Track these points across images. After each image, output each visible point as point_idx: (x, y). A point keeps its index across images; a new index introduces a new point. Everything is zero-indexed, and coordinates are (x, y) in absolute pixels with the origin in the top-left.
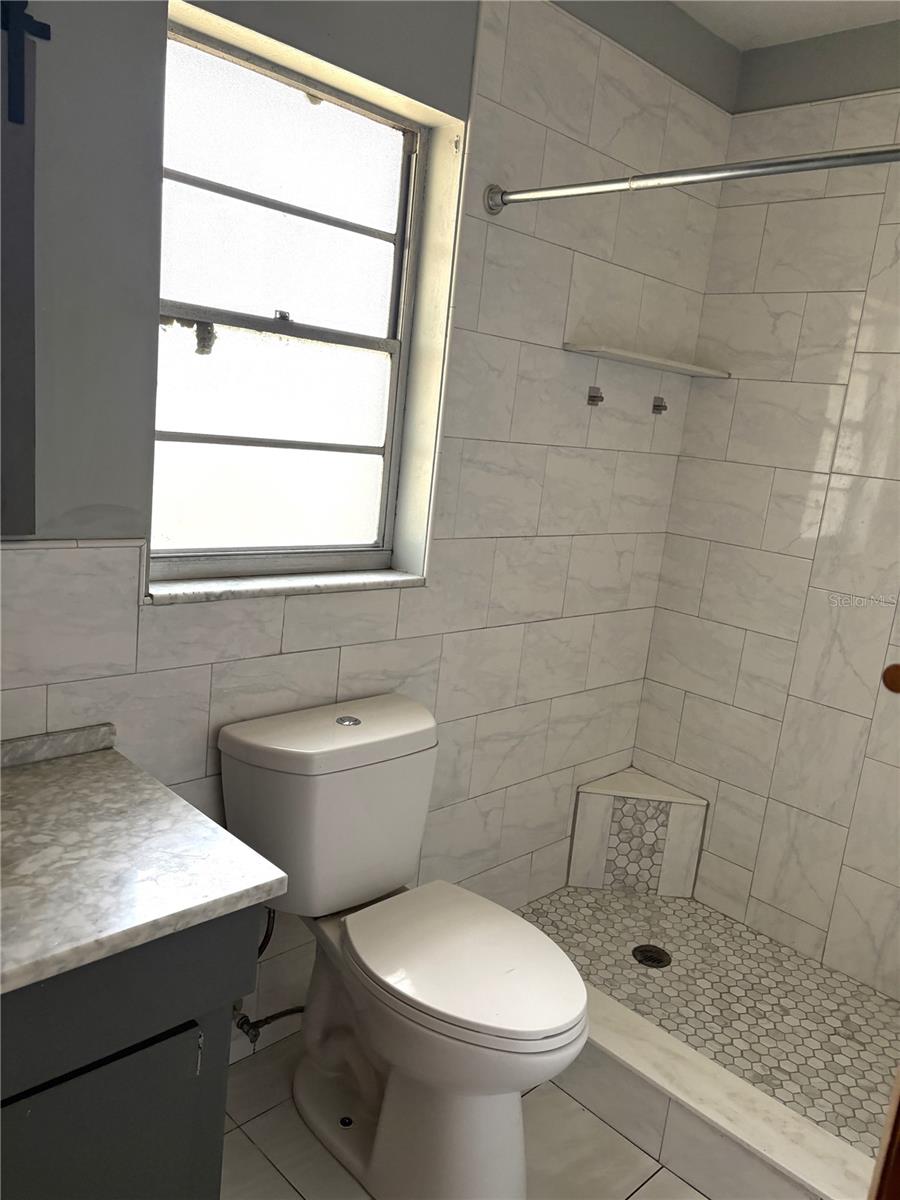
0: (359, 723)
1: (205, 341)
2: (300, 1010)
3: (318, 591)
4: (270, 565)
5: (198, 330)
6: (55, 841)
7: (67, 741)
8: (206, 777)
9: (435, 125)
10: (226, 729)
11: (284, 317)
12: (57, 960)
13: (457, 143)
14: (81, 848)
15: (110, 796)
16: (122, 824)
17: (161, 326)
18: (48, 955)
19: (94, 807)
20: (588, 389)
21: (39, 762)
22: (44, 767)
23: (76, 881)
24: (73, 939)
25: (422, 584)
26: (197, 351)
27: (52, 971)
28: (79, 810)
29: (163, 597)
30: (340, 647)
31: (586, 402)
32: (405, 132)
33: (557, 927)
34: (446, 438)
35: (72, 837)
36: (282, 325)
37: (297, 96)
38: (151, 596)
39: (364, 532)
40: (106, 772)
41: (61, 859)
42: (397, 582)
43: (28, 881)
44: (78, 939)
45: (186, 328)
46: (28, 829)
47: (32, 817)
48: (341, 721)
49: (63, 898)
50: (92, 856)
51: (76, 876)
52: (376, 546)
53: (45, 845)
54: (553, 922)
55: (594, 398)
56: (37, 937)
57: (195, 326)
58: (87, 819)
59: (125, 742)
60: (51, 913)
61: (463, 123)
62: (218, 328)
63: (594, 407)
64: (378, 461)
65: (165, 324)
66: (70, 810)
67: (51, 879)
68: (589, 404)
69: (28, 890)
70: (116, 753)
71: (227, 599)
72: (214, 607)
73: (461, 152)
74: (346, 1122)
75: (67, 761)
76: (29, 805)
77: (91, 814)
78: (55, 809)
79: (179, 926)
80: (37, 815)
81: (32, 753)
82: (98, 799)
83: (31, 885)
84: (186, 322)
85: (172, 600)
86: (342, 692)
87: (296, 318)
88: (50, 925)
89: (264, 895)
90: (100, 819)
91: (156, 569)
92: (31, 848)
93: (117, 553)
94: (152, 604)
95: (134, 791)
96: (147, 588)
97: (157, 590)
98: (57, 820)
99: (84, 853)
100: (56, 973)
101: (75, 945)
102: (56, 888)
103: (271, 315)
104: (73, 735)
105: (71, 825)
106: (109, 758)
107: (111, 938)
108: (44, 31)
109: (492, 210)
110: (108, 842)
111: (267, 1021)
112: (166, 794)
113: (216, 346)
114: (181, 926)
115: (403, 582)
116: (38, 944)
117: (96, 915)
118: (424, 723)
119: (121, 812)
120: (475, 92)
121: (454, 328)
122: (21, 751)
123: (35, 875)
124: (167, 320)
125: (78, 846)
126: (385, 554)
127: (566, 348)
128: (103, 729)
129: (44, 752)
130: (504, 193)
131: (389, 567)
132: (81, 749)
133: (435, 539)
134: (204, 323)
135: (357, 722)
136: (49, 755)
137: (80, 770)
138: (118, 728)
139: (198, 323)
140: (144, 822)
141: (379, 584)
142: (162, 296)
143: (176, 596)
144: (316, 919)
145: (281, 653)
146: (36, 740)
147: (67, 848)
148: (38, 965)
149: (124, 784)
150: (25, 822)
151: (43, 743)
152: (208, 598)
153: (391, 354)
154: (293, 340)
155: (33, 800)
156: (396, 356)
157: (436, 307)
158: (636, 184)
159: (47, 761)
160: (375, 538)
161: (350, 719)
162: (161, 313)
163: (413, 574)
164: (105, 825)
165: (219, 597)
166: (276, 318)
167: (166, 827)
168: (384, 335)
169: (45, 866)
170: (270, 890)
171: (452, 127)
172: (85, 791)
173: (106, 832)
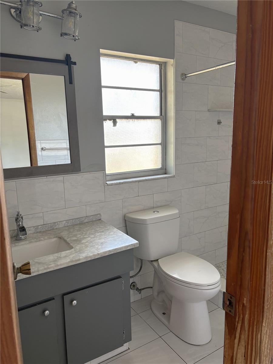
0: (159, 212)
1: (115, 123)
2: (152, 288)
3: (146, 180)
4: (134, 175)
5: (113, 121)
6: (89, 237)
7: (91, 218)
8: (123, 227)
9: (166, 61)
10: (126, 215)
11: (133, 115)
12: (90, 257)
13: (172, 65)
14: (95, 238)
15: (100, 228)
16: (103, 234)
17: (104, 122)
18: (88, 256)
19: (97, 231)
20: (217, 121)
21: (85, 223)
22: (86, 224)
23: (93, 244)
24: (93, 253)
25: (174, 177)
26: (113, 126)
27: (89, 259)
28: (94, 231)
29: (110, 184)
30: (153, 194)
31: (217, 124)
32: (159, 65)
33: (224, 270)
34: (176, 139)
35: (93, 236)
36: (133, 117)
37: (132, 63)
38: (107, 184)
39: (158, 165)
40: (99, 224)
41: (90, 240)
42: (167, 177)
43: (84, 244)
44: (94, 253)
45: (110, 121)
46: (83, 235)
47: (84, 233)
48: (154, 212)
49: (91, 247)
50: (97, 239)
51: (93, 243)
52: (161, 168)
53: (87, 238)
54: (223, 269)
55: (219, 123)
56: (86, 253)
57: (112, 120)
58: (96, 233)
59: (103, 218)
60: (89, 249)
61: (173, 60)
62: (118, 120)
63: (220, 125)
64: (160, 146)
65: (105, 121)
66: (92, 231)
67: (88, 243)
68: (218, 124)
69: (84, 245)
70: (102, 220)
71: (124, 183)
72: (121, 185)
73: (173, 67)
74: (164, 314)
75: (91, 222)
76: (84, 231)
77: (96, 232)
78: (89, 231)
79: (115, 251)
80: (85, 232)
81: (84, 221)
82: (98, 229)
83: (85, 244)
84: (110, 120)
85: (112, 185)
86: (155, 205)
87: (136, 114)
88: (88, 251)
89: (133, 246)
90: (98, 233)
91: (108, 178)
92: (84, 238)
93: (99, 174)
94: (107, 186)
95: (106, 227)
96: (106, 182)
97: (108, 183)
98: (89, 233)
99: (95, 239)
100: (90, 260)
101: (93, 254)
102: (89, 245)
103: (130, 115)
104: (92, 216)
105: (92, 234)
106: (100, 221)
107: (100, 253)
108: (75, 63)
109: (183, 79)
110: (100, 237)
111: (143, 289)
112: (113, 228)
113: (118, 124)
114: (115, 252)
115: (168, 176)
116: (86, 254)
117: (98, 249)
118: (176, 211)
119: (102, 231)
120: (175, 51)
121: (176, 110)
122: (81, 220)
123: (85, 243)
124: (106, 120)
125: (94, 238)
126: (164, 170)
127: (209, 111)
128: (99, 215)
129: (86, 221)
130: (185, 75)
131: (166, 174)
132: (94, 220)
133: (176, 165)
134: (114, 119)
135: (158, 212)
136: (87, 221)
137: (94, 224)
138: (102, 215)
139: (113, 119)
140: (108, 233)
141: (162, 177)
142: (103, 115)
143: (113, 183)
144: (152, 261)
145: (138, 196)
146: (84, 218)
147: (91, 238)
148: (86, 257)
149: (103, 226)
150: (83, 234)
151: (86, 218)
152: (120, 183)
153: (161, 120)
154: (136, 120)
155: (84, 230)
156: (162, 120)
157: (171, 106)
158: (217, 68)
159: (87, 222)
160: (161, 166)
161: (156, 211)
162: (104, 118)
163: (171, 174)
164: (99, 234)
165: (122, 183)
166: (131, 116)
167: (112, 234)
168: (159, 115)
169: (87, 241)
170: (135, 245)
171: (171, 61)
172: (95, 228)
173: (99, 235)
